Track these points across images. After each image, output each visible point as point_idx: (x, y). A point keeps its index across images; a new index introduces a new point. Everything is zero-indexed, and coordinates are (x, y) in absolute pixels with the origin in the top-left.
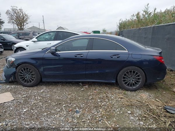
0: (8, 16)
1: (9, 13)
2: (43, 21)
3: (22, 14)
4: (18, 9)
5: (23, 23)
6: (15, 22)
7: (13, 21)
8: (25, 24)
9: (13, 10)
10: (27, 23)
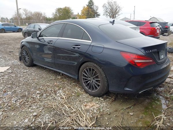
0: (104, 9)
1: (105, 7)
2: (134, 11)
3: (115, 7)
4: (113, 1)
5: (115, 15)
6: (109, 14)
7: (107, 13)
8: (117, 15)
9: (109, 3)
10: (119, 15)
